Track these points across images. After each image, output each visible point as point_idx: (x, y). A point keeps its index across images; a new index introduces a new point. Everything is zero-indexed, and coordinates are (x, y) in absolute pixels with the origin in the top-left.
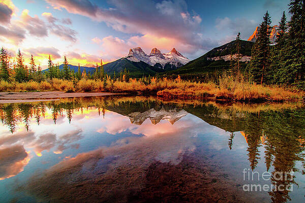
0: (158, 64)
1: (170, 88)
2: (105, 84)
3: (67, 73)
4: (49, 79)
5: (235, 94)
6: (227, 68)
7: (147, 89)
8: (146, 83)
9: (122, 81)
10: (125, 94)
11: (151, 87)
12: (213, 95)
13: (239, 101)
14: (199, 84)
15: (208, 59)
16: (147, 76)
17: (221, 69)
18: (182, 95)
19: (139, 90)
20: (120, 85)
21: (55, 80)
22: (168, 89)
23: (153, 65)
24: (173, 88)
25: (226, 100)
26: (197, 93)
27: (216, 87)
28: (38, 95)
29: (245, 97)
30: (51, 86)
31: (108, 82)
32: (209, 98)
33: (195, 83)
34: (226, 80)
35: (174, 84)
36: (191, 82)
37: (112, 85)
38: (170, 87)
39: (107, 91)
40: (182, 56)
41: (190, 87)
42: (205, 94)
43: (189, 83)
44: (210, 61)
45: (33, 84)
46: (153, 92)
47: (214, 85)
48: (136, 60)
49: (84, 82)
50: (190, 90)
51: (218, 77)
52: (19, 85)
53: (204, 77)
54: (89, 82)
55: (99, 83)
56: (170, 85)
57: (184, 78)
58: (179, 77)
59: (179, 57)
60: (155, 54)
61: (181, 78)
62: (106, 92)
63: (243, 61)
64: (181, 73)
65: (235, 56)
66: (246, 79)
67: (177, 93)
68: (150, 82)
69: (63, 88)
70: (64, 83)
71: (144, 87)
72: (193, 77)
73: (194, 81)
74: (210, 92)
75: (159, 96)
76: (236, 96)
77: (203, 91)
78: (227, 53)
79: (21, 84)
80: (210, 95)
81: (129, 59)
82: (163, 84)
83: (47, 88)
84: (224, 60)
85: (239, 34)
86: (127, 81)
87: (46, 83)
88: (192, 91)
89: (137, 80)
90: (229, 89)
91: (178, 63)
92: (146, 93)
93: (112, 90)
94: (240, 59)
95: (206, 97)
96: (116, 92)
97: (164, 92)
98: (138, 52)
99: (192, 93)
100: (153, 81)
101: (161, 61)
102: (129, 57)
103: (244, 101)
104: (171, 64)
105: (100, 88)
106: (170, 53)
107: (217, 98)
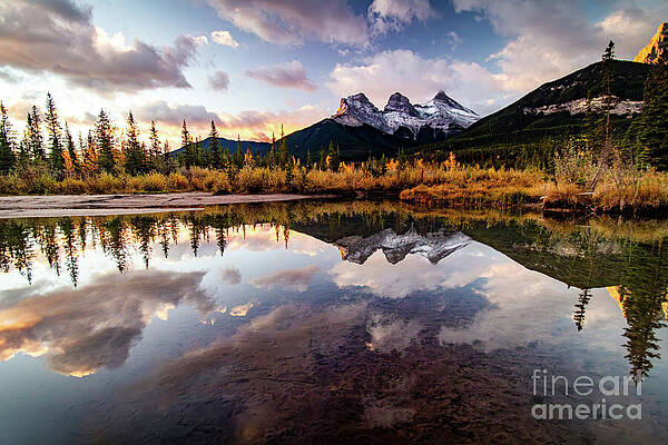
0: (403, 130)
1: (429, 184)
2: (290, 177)
3: (216, 155)
4: (184, 168)
5: (595, 194)
6: (576, 131)
7: (378, 185)
8: (375, 173)
9: (324, 170)
10: (330, 196)
11: (386, 181)
12: (536, 199)
13: (607, 212)
14: (501, 173)
15: (526, 111)
16: (378, 158)
17: (561, 135)
18: (458, 200)
19: (360, 189)
20: (319, 176)
21: (195, 169)
22: (426, 184)
23: (391, 132)
24: (438, 182)
25: (570, 210)
26: (497, 193)
27: (546, 179)
28: (163, 200)
29: (622, 203)
30: (186, 181)
31: (296, 171)
32: (528, 205)
33: (492, 171)
34: (573, 161)
35: (440, 172)
36: (481, 168)
37: (304, 177)
38: (429, 181)
39: (294, 191)
40: (461, 108)
41: (478, 179)
42: (516, 196)
43: (477, 171)
44: (532, 117)
45: (155, 178)
46: (392, 193)
47: (541, 174)
48: (353, 122)
49: (248, 173)
50: (478, 187)
51: (553, 155)
52: (131, 180)
53: (516, 155)
54: (259, 172)
55: (277, 175)
56: (429, 175)
57: (463, 160)
58: (452, 158)
59: (453, 110)
60: (397, 106)
61: (457, 159)
62: (292, 193)
63: (621, 113)
64: (456, 147)
65: (597, 102)
66: (626, 159)
67: (446, 193)
68: (384, 171)
69: (210, 186)
70: (212, 174)
71: (371, 181)
72: (487, 157)
73: (489, 166)
74: (531, 192)
75: (404, 201)
76: (598, 200)
77: (511, 189)
78: (578, 94)
79: (135, 179)
80: (529, 199)
81: (338, 121)
82: (413, 174)
83: (180, 187)
84: (568, 112)
85: (611, 44)
86: (335, 169)
87: (179, 176)
88: (484, 189)
89: (357, 166)
90: (581, 184)
91: (450, 125)
92: (376, 194)
93: (302, 188)
94: (611, 108)
95: (518, 203)
96: (312, 193)
97: (416, 192)
98: (358, 104)
99: (484, 193)
100: (392, 166)
101: (409, 123)
102: (339, 116)
103: (619, 212)
104: (434, 126)
105: (280, 185)
106: (432, 104)
107: (548, 204)
